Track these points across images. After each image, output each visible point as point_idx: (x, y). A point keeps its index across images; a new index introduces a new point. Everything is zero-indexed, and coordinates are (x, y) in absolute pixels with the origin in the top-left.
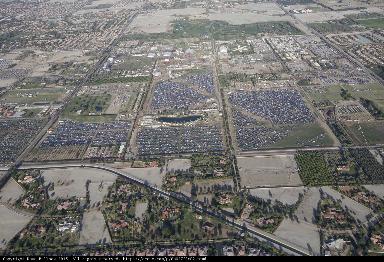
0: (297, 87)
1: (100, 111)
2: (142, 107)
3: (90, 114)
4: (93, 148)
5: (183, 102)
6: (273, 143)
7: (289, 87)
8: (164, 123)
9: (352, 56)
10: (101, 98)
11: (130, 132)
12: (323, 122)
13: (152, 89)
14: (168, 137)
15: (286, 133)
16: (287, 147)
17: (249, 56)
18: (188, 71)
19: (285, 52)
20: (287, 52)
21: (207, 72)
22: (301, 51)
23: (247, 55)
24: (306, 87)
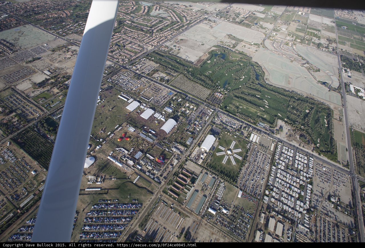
17: (222, 185)
18: (119, 182)
19: (277, 209)
20: (278, 213)
21: (133, 204)
22: (299, 225)
23: (222, 181)
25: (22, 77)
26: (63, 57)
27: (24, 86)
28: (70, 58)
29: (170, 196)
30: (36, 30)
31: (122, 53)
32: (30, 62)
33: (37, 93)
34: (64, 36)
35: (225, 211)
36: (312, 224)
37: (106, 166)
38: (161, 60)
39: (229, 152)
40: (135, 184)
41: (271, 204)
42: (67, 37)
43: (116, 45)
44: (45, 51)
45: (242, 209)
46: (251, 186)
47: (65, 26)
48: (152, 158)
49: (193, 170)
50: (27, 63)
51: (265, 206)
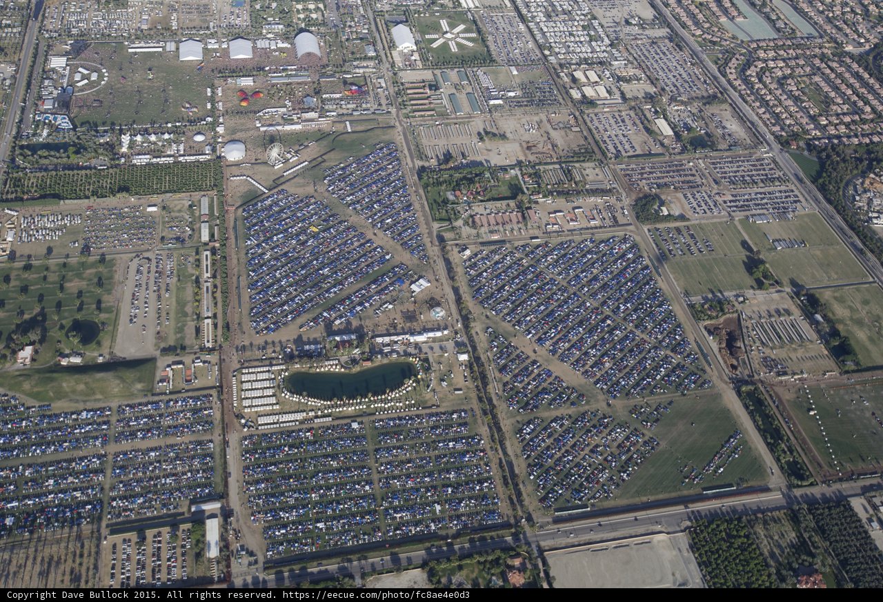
0: (632, 228)
1: (93, 345)
2: (227, 326)
3: (64, 362)
4: (118, 538)
5: (345, 294)
6: (623, 480)
7: (614, 226)
8: (313, 402)
9: (741, 96)
10: (79, 276)
11: (218, 449)
12: (726, 383)
13: (235, 228)
14: (338, 470)
15: (648, 434)
16: (661, 497)
17: (480, 73)
18: (324, 142)
19: (574, 62)
20: (579, 64)
21: (381, 149)
22: (613, 63)
23: (475, 69)
24: (657, 230)
29: (422, 116)
35: (512, 94)
36: (626, 54)
37: (274, 139)
39: (449, 36)
40: (353, 132)
41: (563, 61)
45: (532, 82)
46: (520, 57)
48: (338, 96)
49: (420, 78)
51: (557, 67)
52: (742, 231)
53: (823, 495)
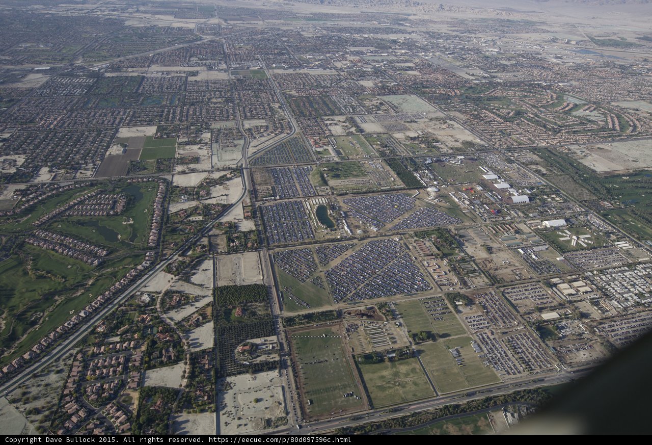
0: (439, 290)
1: (331, 178)
3: (324, 174)
5: (365, 214)
8: (315, 211)
10: (358, 173)
11: (296, 197)
17: (545, 246)
21: (456, 219)
22: (614, 301)
23: (548, 245)
24: (444, 300)
25: (398, 130)
26: (438, 126)
27: (399, 136)
28: (444, 129)
29: (489, 229)
30: (419, 100)
31: (503, 140)
32: (408, 122)
33: (408, 142)
34: (445, 111)
35: (534, 257)
37: (446, 196)
38: (550, 157)
39: (574, 237)
40: (463, 213)
42: (449, 113)
43: (501, 131)
44: (422, 118)
45: (555, 265)
46: (579, 262)
47: (450, 103)
48: (488, 208)
49: (522, 228)
50: (405, 122)
51: (583, 275)
52: (459, 336)
53: (278, 328)
